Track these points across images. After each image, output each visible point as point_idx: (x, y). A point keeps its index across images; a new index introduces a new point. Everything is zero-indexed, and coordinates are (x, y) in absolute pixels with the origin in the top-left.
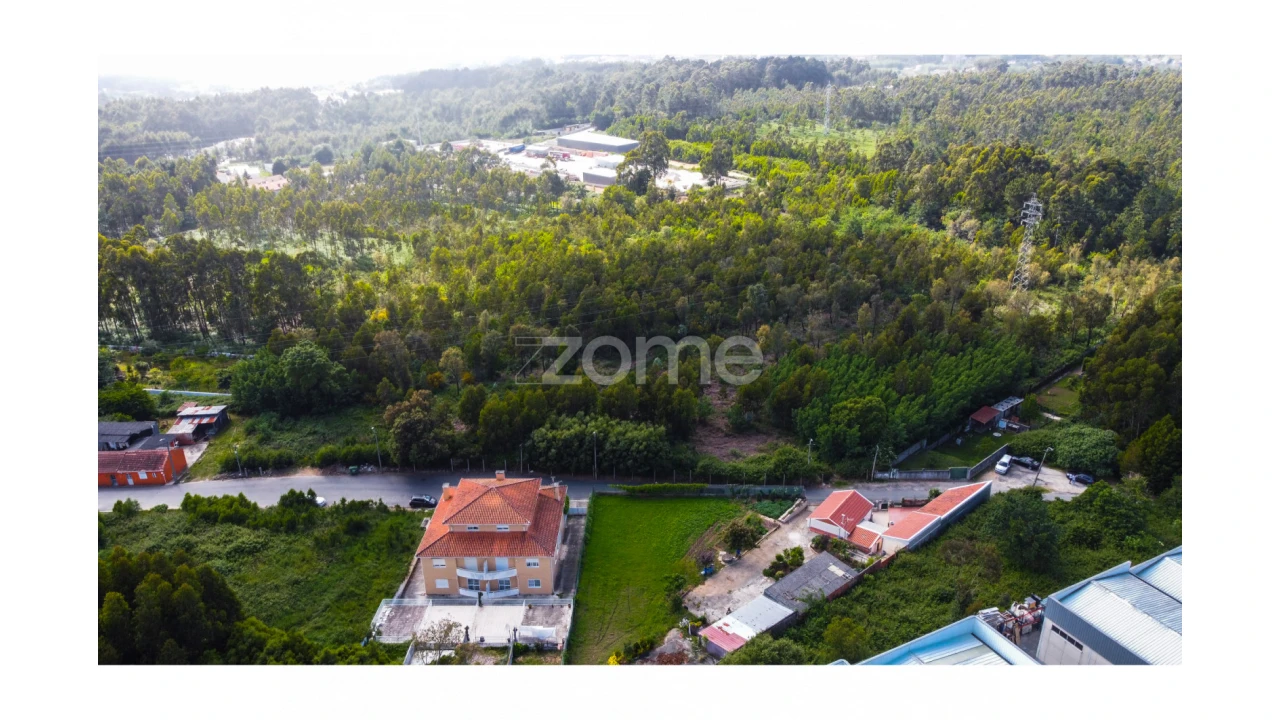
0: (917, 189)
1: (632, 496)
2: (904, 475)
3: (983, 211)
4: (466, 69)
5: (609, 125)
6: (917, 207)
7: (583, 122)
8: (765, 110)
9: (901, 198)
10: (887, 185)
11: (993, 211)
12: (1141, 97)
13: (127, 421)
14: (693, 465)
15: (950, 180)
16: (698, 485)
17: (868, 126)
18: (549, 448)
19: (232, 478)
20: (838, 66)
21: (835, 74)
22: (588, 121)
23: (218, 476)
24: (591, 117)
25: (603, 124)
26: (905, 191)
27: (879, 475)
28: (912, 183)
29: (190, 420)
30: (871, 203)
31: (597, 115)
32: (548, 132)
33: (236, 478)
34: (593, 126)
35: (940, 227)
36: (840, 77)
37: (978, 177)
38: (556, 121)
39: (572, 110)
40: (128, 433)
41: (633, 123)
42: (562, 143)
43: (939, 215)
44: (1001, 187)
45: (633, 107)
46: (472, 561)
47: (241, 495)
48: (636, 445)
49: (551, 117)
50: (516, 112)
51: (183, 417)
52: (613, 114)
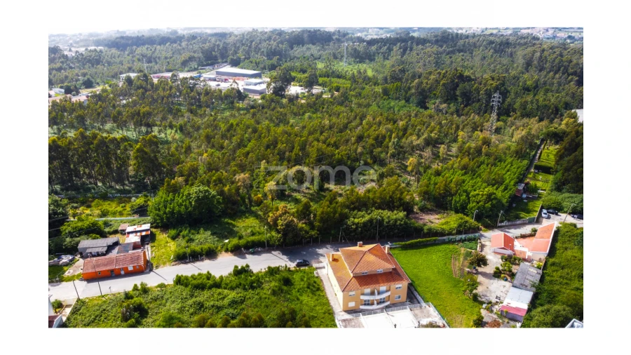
0: (413, 91)
1: (405, 248)
2: (510, 223)
3: (447, 100)
4: (143, 36)
5: (239, 64)
6: (414, 99)
7: (223, 63)
8: (312, 55)
9: (405, 96)
10: (397, 90)
11: (451, 99)
12: (476, 47)
13: (98, 238)
14: (422, 229)
15: (428, 86)
16: (434, 238)
17: (364, 62)
18: (357, 228)
19: (183, 263)
20: (334, 34)
21: (334, 37)
22: (226, 62)
23: (174, 263)
24: (229, 60)
25: (235, 63)
26: (406, 93)
27: (500, 225)
28: (409, 88)
29: (134, 234)
30: (389, 98)
31: (231, 59)
32: (207, 67)
33: (186, 263)
34: (229, 64)
35: (426, 108)
36: (336, 39)
37: (444, 85)
38: (210, 62)
39: (216, 57)
40: (105, 245)
41: (251, 62)
42: (218, 73)
43: (425, 103)
44: (455, 89)
45: (249, 54)
46: (368, 290)
47: (208, 272)
48: (399, 222)
49: (206, 61)
50: (190, 58)
51: (129, 233)
52: (240, 59)
